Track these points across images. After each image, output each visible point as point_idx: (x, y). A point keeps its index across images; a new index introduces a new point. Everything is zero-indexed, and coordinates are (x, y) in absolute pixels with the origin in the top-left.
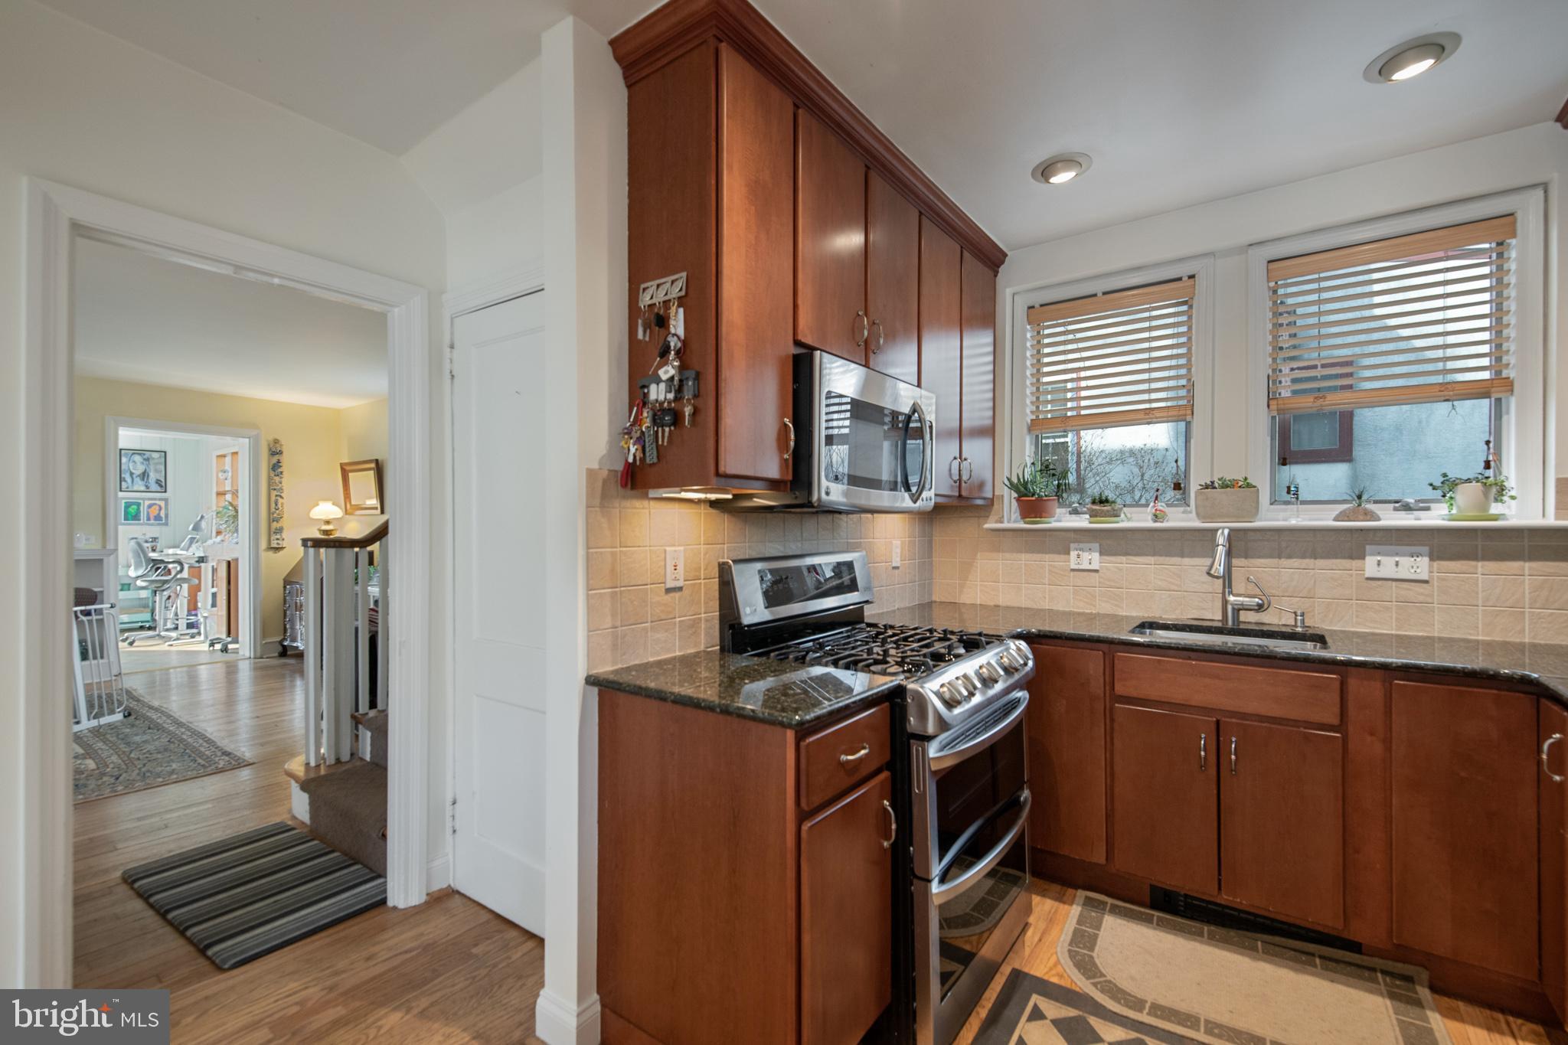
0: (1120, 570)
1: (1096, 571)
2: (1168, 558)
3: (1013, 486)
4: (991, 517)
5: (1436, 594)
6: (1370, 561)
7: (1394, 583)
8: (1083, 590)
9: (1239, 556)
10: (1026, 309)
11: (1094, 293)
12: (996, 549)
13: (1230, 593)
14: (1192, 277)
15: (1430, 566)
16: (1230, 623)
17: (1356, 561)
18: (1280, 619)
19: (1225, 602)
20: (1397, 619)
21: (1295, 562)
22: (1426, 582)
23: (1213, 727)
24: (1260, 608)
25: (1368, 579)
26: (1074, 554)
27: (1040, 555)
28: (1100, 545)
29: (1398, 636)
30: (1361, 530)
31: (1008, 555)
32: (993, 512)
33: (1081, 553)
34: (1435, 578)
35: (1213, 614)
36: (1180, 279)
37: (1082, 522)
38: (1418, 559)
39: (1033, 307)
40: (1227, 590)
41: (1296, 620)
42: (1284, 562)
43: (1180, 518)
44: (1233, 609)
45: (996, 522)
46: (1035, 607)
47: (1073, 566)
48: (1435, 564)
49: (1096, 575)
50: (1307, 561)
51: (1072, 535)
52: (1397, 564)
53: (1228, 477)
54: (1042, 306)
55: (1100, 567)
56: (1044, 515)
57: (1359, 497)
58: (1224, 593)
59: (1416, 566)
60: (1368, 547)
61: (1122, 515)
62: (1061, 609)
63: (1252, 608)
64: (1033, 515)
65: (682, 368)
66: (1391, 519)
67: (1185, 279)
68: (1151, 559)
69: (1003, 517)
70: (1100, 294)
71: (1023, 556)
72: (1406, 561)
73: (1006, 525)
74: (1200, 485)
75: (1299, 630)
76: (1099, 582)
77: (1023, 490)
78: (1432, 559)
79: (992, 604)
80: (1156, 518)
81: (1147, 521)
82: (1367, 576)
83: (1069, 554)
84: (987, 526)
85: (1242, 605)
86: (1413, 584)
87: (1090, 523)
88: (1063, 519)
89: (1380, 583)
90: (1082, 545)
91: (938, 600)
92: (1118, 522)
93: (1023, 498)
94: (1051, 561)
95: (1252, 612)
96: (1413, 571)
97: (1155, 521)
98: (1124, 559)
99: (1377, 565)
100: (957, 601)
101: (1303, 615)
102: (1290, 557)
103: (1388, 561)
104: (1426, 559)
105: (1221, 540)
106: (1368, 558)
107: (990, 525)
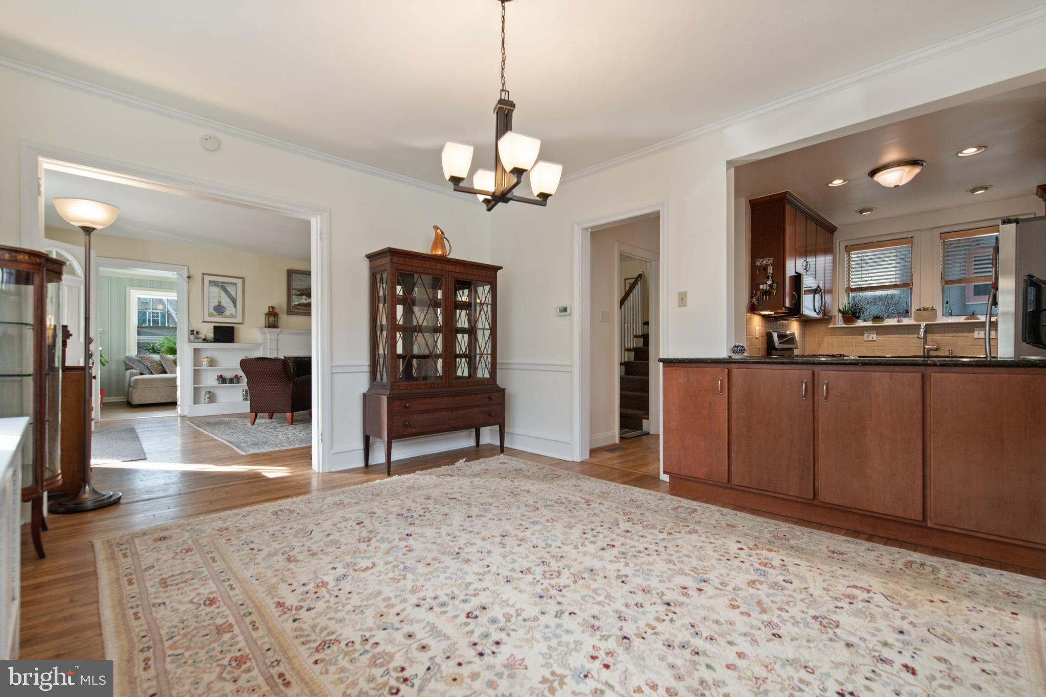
0: (885, 340)
1: (875, 341)
2: (903, 335)
3: (840, 311)
6: (976, 333)
8: (870, 348)
9: (930, 333)
10: (845, 246)
12: (834, 335)
13: (926, 345)
14: (912, 237)
16: (926, 355)
17: (971, 333)
18: (944, 352)
19: (924, 348)
21: (950, 335)
24: (937, 349)
26: (866, 335)
27: (852, 336)
28: (876, 332)
30: (973, 323)
31: (838, 337)
32: (832, 322)
33: (869, 335)
35: (920, 352)
37: (870, 324)
39: (848, 246)
42: (946, 335)
43: (906, 321)
44: (927, 350)
45: (833, 325)
47: (866, 340)
50: (954, 334)
51: (865, 329)
53: (926, 306)
54: (851, 246)
55: (877, 339)
56: (853, 322)
57: (974, 313)
58: (924, 345)
60: (974, 329)
61: (885, 321)
63: (934, 349)
64: (849, 322)
65: (773, 281)
66: (983, 319)
67: (908, 238)
68: (897, 336)
69: (836, 323)
70: (875, 242)
71: (845, 337)
73: (837, 326)
74: (915, 310)
76: (876, 345)
77: (844, 313)
80: (898, 321)
81: (895, 323)
82: (973, 338)
83: (864, 335)
84: (829, 327)
85: (930, 348)
87: (872, 324)
88: (860, 323)
89: (979, 340)
90: (869, 332)
92: (883, 324)
93: (845, 316)
94: (859, 338)
95: (934, 351)
97: (898, 323)
98: (886, 336)
99: (978, 334)
101: (950, 350)
102: (948, 333)
103: (982, 333)
104: (994, 332)
105: (922, 327)
107: (831, 326)
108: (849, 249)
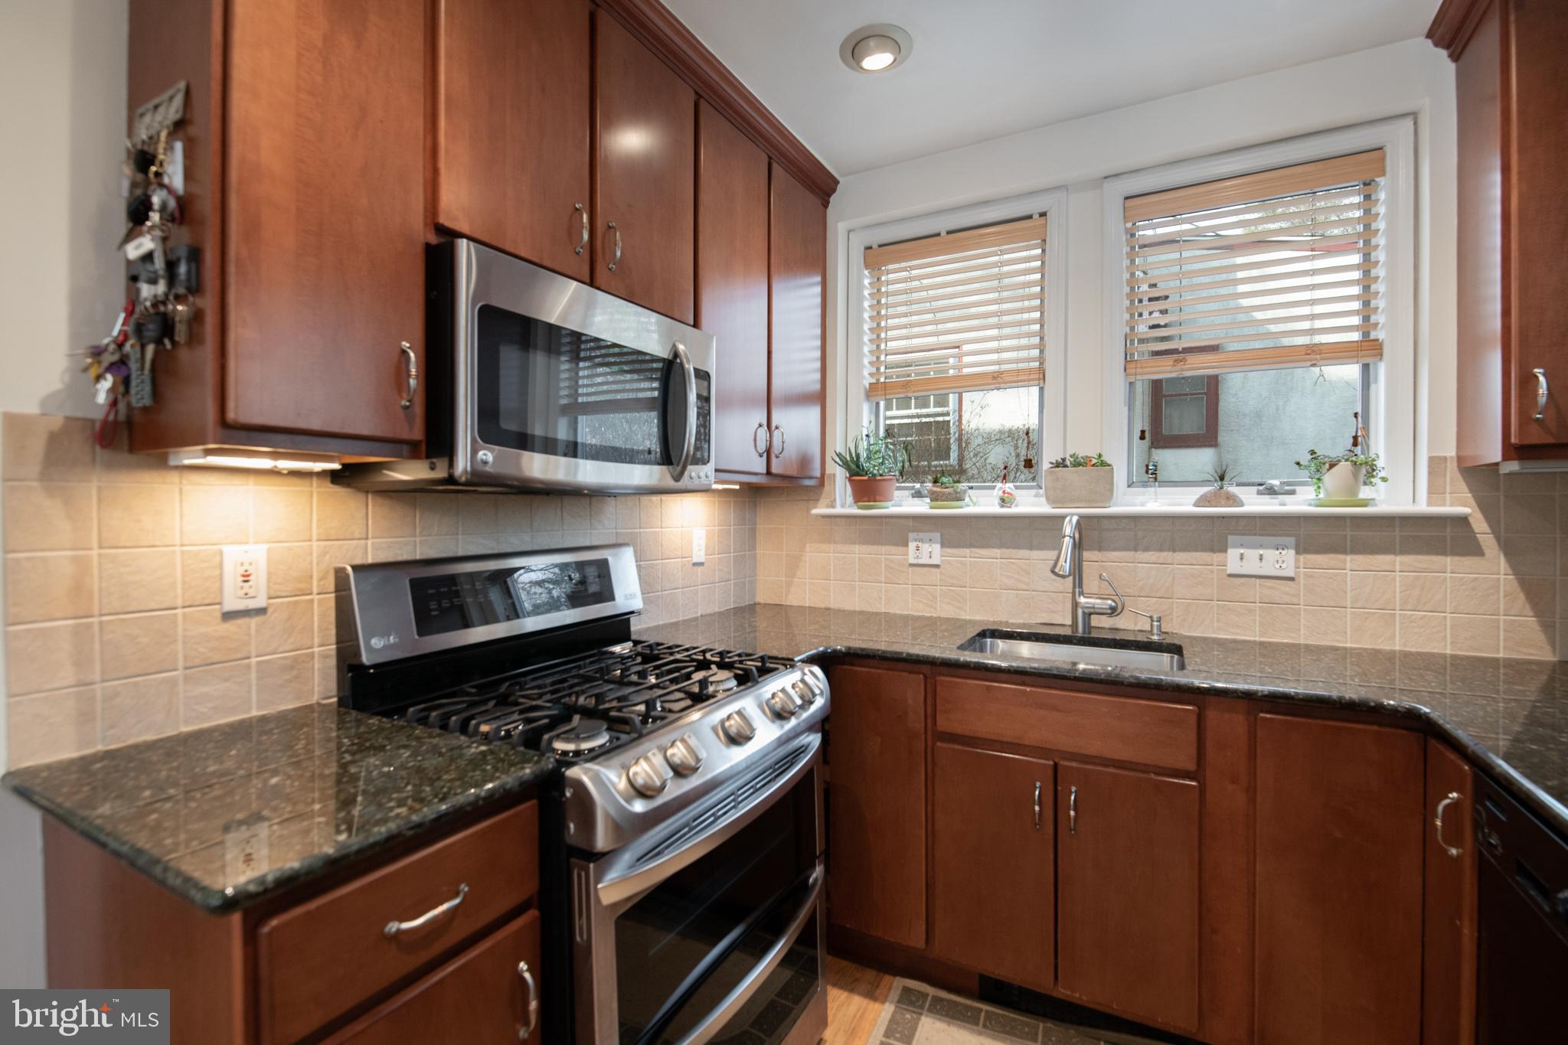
0: (963, 564)
1: (937, 566)
2: (1014, 551)
3: (845, 464)
4: (821, 500)
5: (1302, 594)
6: (1233, 553)
7: (1258, 581)
8: (923, 589)
9: (1091, 549)
10: (863, 249)
11: (936, 231)
12: (828, 539)
13: (1081, 593)
14: (1043, 215)
15: (1297, 561)
16: (1080, 629)
17: (1217, 554)
18: (1136, 625)
19: (1075, 605)
20: (1261, 623)
21: (1153, 556)
22: (1292, 579)
23: (1050, 773)
24: (1113, 611)
25: (1230, 575)
26: (912, 545)
27: (875, 547)
28: (942, 535)
29: (1261, 644)
30: (1223, 517)
31: (839, 547)
32: (823, 496)
33: (920, 544)
34: (1302, 576)
35: (1062, 618)
36: (1030, 217)
37: (923, 507)
38: (1284, 552)
39: (871, 248)
40: (1077, 590)
41: (1152, 625)
42: (1142, 556)
43: (1030, 502)
44: (1084, 613)
45: (828, 506)
46: (870, 609)
47: (912, 561)
48: (1302, 558)
49: (938, 570)
50: (1165, 554)
51: (911, 523)
52: (1261, 558)
53: (1081, 454)
54: (880, 246)
55: (942, 561)
56: (878, 498)
57: (1222, 478)
58: (1074, 593)
59: (1280, 560)
60: (1230, 538)
61: (967, 499)
62: (898, 612)
63: (1105, 611)
64: (866, 499)
66: (1254, 503)
67: (1036, 216)
69: (835, 500)
70: (943, 234)
71: (857, 548)
72: (1270, 554)
73: (838, 510)
74: (1051, 463)
75: (1155, 638)
76: (941, 580)
77: (854, 468)
78: (1298, 553)
79: (823, 605)
80: (1003, 501)
81: (994, 505)
82: (1229, 572)
83: (907, 545)
84: (814, 511)
85: (1093, 608)
86: (1278, 581)
87: (931, 508)
88: (902, 504)
89: (1243, 580)
90: (921, 535)
91: (762, 602)
92: (962, 507)
93: (855, 478)
94: (885, 554)
95: (1104, 616)
96: (1278, 566)
97: (1002, 506)
98: (967, 551)
99: (1242, 558)
100: (784, 603)
101: (1159, 620)
102: (1146, 549)
103: (1252, 554)
104: (1292, 552)
105: (1068, 529)
106: (1230, 551)
107: (820, 510)
108: (878, 255)
